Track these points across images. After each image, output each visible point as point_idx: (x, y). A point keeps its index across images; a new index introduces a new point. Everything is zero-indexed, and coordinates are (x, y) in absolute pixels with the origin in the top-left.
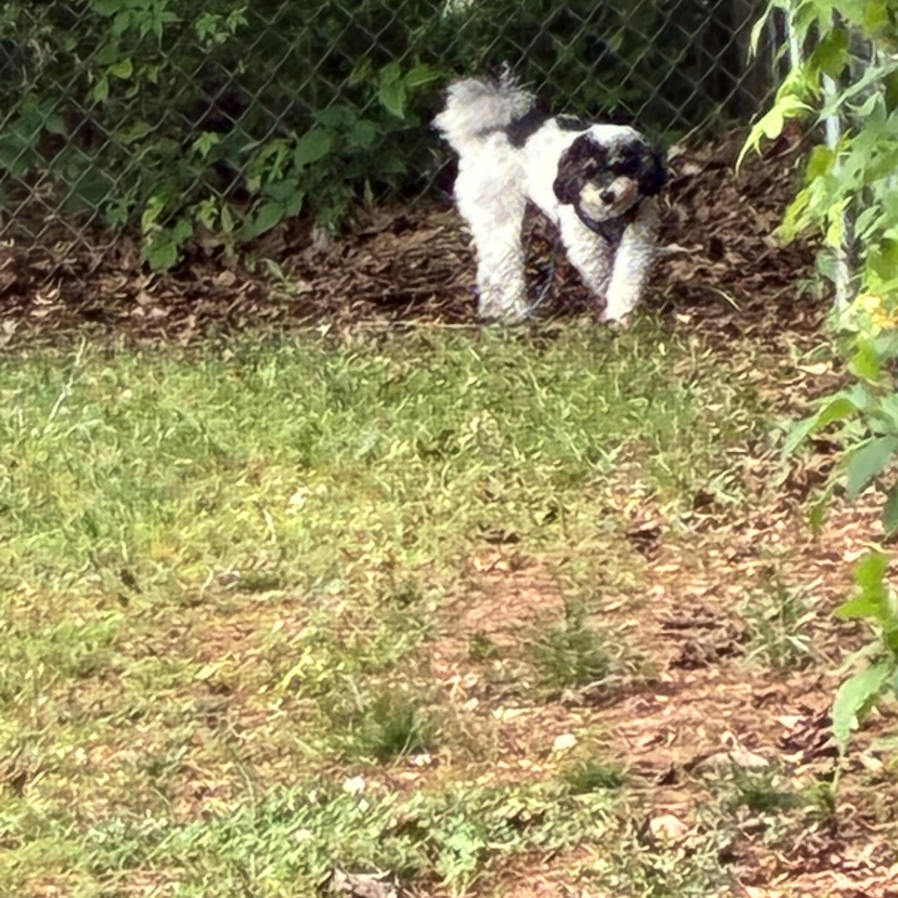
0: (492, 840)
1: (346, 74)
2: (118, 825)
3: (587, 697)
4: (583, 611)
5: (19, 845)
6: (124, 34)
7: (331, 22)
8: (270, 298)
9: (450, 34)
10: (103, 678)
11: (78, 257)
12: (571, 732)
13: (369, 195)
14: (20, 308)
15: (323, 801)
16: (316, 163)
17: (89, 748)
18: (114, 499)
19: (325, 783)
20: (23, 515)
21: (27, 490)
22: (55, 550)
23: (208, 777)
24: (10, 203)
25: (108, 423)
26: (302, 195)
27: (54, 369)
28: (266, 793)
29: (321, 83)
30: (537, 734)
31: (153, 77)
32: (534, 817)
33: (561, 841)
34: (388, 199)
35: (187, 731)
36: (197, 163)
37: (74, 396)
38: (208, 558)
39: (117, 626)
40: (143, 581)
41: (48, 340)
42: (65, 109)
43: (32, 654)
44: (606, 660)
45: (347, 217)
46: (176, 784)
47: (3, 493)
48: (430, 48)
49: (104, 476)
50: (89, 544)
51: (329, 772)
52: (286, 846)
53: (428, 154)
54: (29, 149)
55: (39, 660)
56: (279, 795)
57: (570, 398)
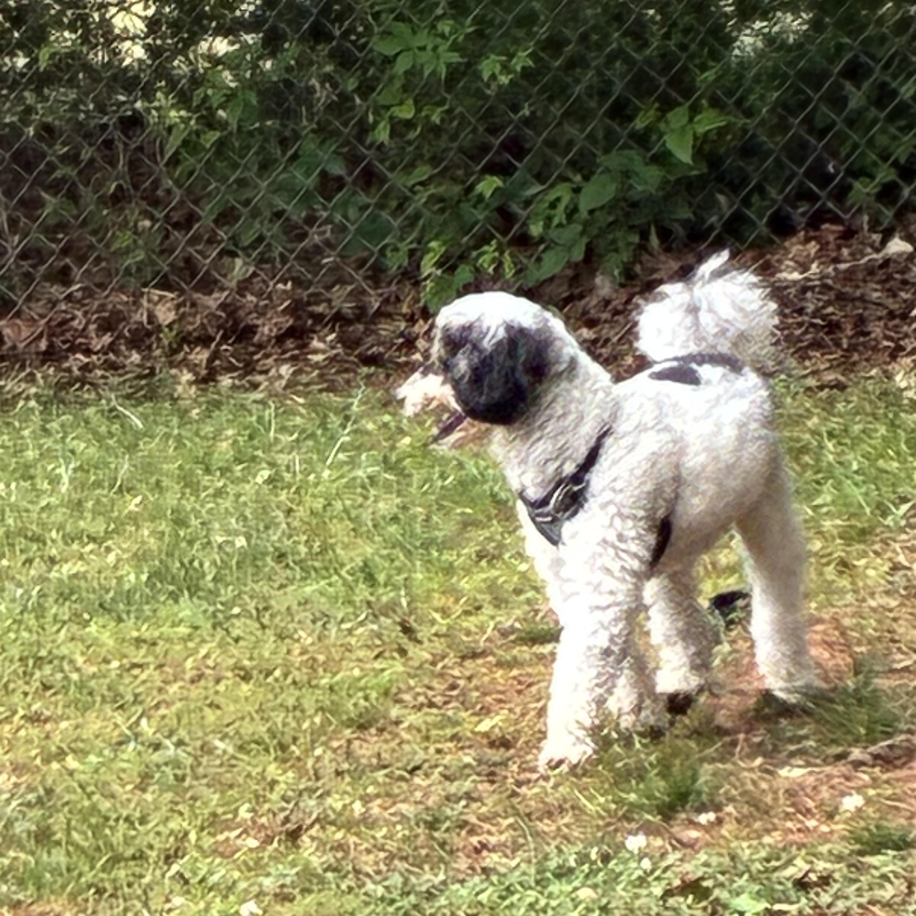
0: (780, 901)
1: (631, 119)
2: (396, 880)
3: (876, 757)
4: (871, 670)
5: (294, 898)
6: (406, 73)
7: (618, 64)
9: (740, 78)
10: (381, 730)
11: (358, 300)
12: (859, 793)
13: (654, 241)
14: (296, 352)
15: (605, 858)
16: (602, 208)
17: (366, 800)
18: (394, 547)
19: (607, 839)
20: (299, 563)
21: (303, 538)
22: (333, 599)
23: (489, 833)
24: (289, 246)
25: (386, 471)
26: (585, 240)
27: (331, 415)
28: (547, 849)
29: (608, 125)
30: (825, 793)
31: (436, 119)
32: (821, 878)
33: (848, 904)
34: (675, 245)
35: (467, 785)
36: (481, 206)
37: (351, 442)
38: (488, 610)
39: (397, 678)
40: (424, 632)
41: (325, 385)
42: (345, 150)
43: (309, 704)
44: (897, 719)
45: (634, 263)
46: (456, 840)
47: (280, 540)
48: (719, 92)
49: (382, 523)
50: (367, 594)
51: (612, 828)
52: (568, 904)
53: (716, 200)
54: (308, 190)
55: (318, 709)
56: (560, 851)
57: (859, 451)
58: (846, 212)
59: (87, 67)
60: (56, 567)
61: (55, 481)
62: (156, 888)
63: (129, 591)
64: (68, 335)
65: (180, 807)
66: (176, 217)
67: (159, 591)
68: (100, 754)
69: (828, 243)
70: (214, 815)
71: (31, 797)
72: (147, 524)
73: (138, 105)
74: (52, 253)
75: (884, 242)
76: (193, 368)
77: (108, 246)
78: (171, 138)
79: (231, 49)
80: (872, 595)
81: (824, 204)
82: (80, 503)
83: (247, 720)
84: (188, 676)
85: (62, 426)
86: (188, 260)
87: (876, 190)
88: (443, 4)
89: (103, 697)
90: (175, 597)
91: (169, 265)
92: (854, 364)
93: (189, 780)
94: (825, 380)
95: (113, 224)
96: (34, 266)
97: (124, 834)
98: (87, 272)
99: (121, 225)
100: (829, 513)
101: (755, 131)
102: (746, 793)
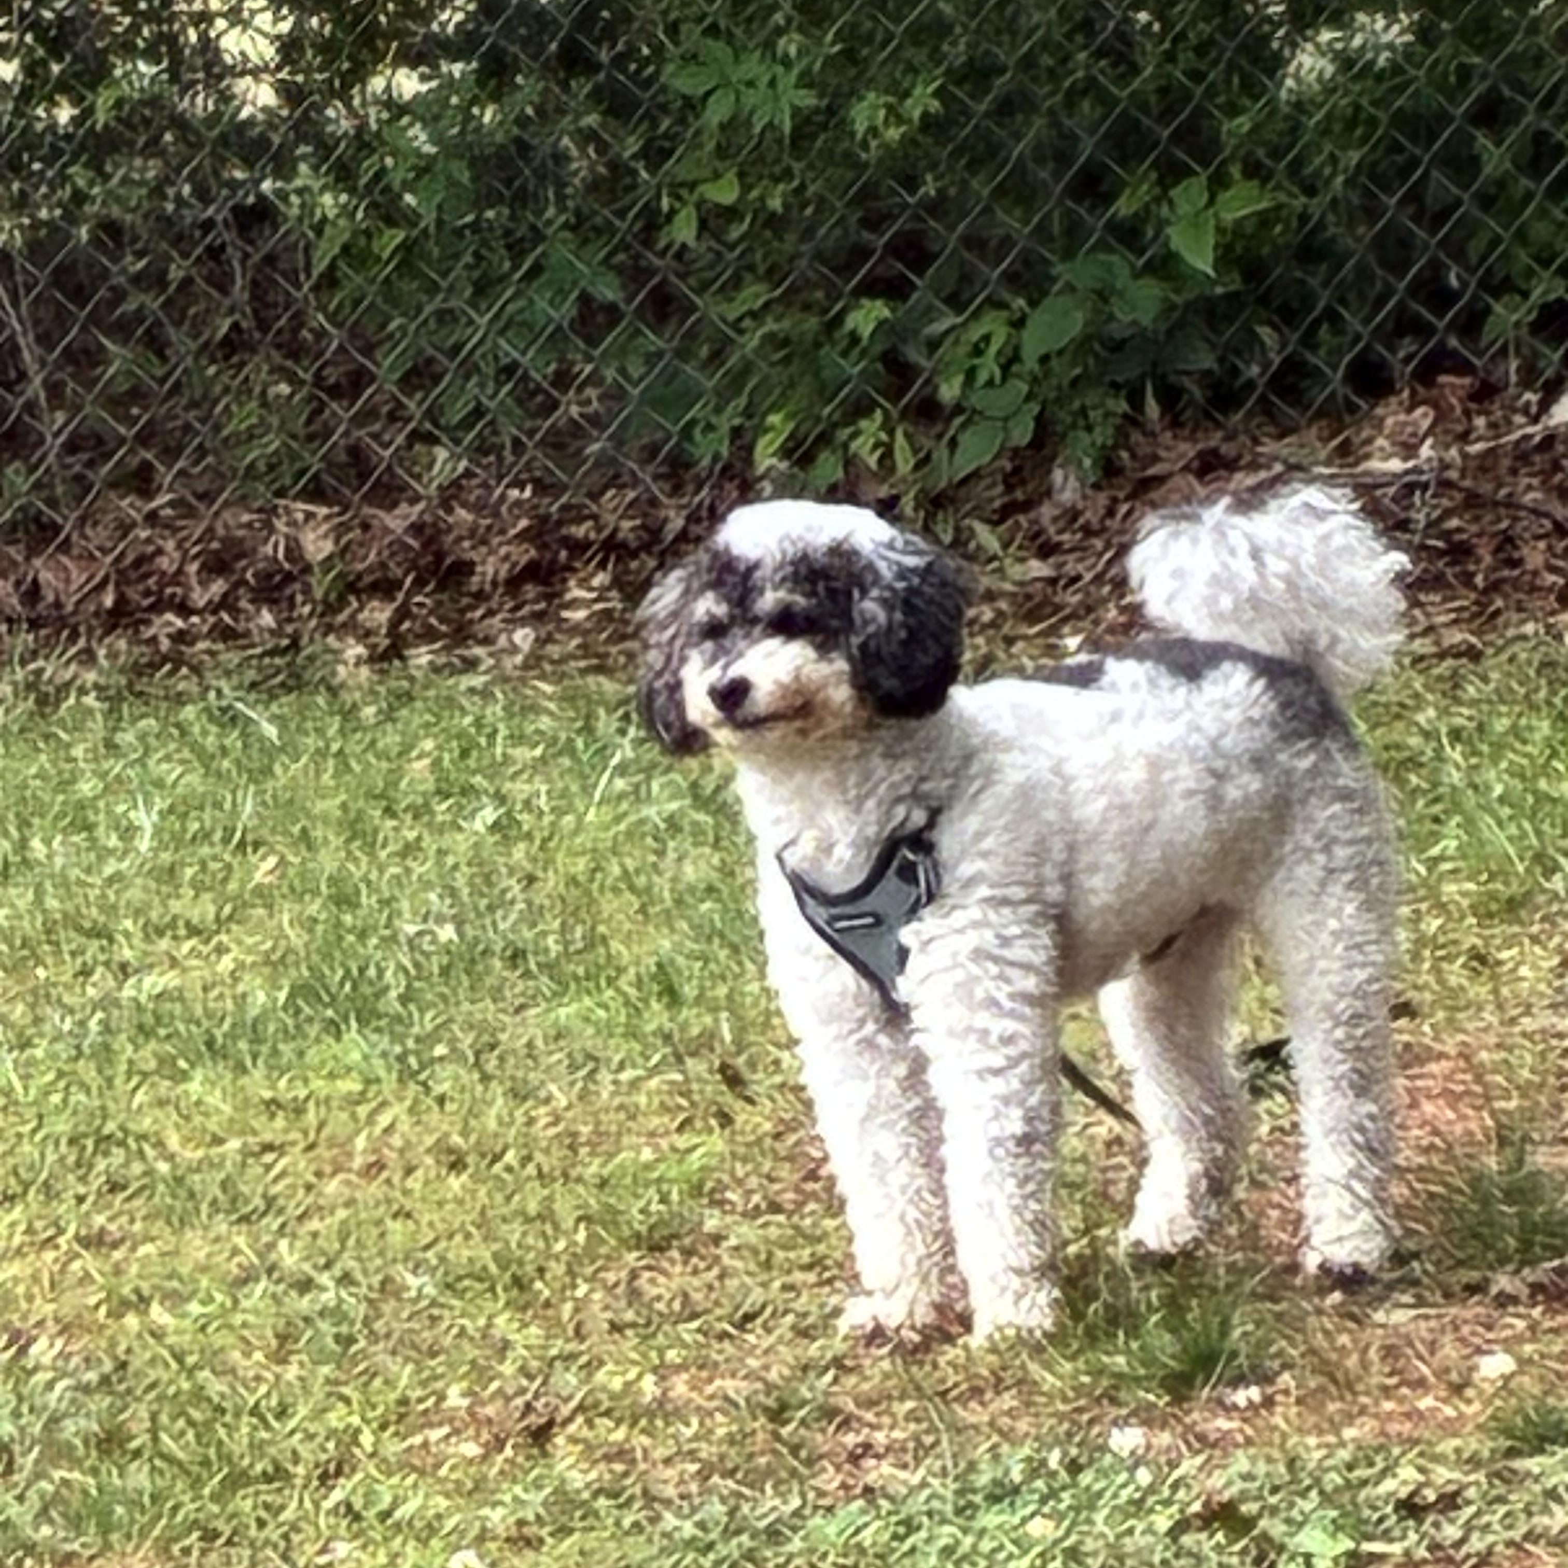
0: (1369, 1538)
1: (1108, 199)
2: (717, 1509)
3: (1536, 1288)
4: (1526, 1139)
5: (542, 1543)
6: (723, 127)
7: (1086, 105)
8: (981, 588)
9: (1295, 129)
10: (688, 1253)
11: (645, 515)
12: (1507, 1350)
13: (1152, 409)
14: (542, 605)
15: (1074, 1467)
16: (1060, 353)
17: (663, 1372)
18: (708, 939)
19: (1076, 1438)
20: (548, 967)
21: (556, 924)
22: (606, 1030)
23: (873, 1427)
24: (528, 424)
25: (697, 809)
26: (1035, 408)
27: (601, 713)
28: (975, 1454)
29: (1070, 211)
30: (1449, 1351)
31: (775, 204)
32: (1443, 1497)
33: (1491, 1538)
34: (1186, 417)
35: (837, 1345)
36: (855, 353)
37: (637, 760)
39: (714, 1162)
40: (760, 1084)
41: (592, 662)
42: (621, 258)
43: (565, 1210)
45: (1115, 447)
46: (819, 1437)
47: (514, 928)
48: (1260, 152)
49: (689, 899)
50: (664, 1020)
51: (1085, 1417)
52: (1011, 1547)
53: (1256, 337)
54: (559, 328)
55: (579, 1220)
56: (996, 1458)
57: (1504, 765)
58: (1481, 353)
59: (180, 123)
60: (132, 981)
61: (129, 832)
62: (306, 1529)
63: (255, 1021)
64: (151, 582)
65: (346, 1390)
66: (332, 375)
67: (310, 1020)
68: (208, 1300)
69: (1449, 408)
70: (404, 1401)
71: (91, 1376)
72: (287, 905)
73: (267, 186)
74: (122, 441)
75: (1545, 406)
76: (365, 635)
77: (217, 428)
78: (323, 244)
79: (424, 88)
80: (1528, 1012)
81: (1442, 343)
82: (172, 870)
83: (458, 1238)
84: (358, 1162)
85: (142, 737)
86: (356, 453)
87: (1533, 316)
88: (787, 6)
89: (214, 1202)
90: (335, 1029)
91: (323, 458)
92: (1497, 613)
93: (362, 1343)
94: (1446, 643)
95: (226, 390)
96: (90, 464)
97: (251, 1436)
98: (182, 473)
99: (239, 392)
100: (1454, 871)
101: (1323, 216)
102: (1312, 1352)
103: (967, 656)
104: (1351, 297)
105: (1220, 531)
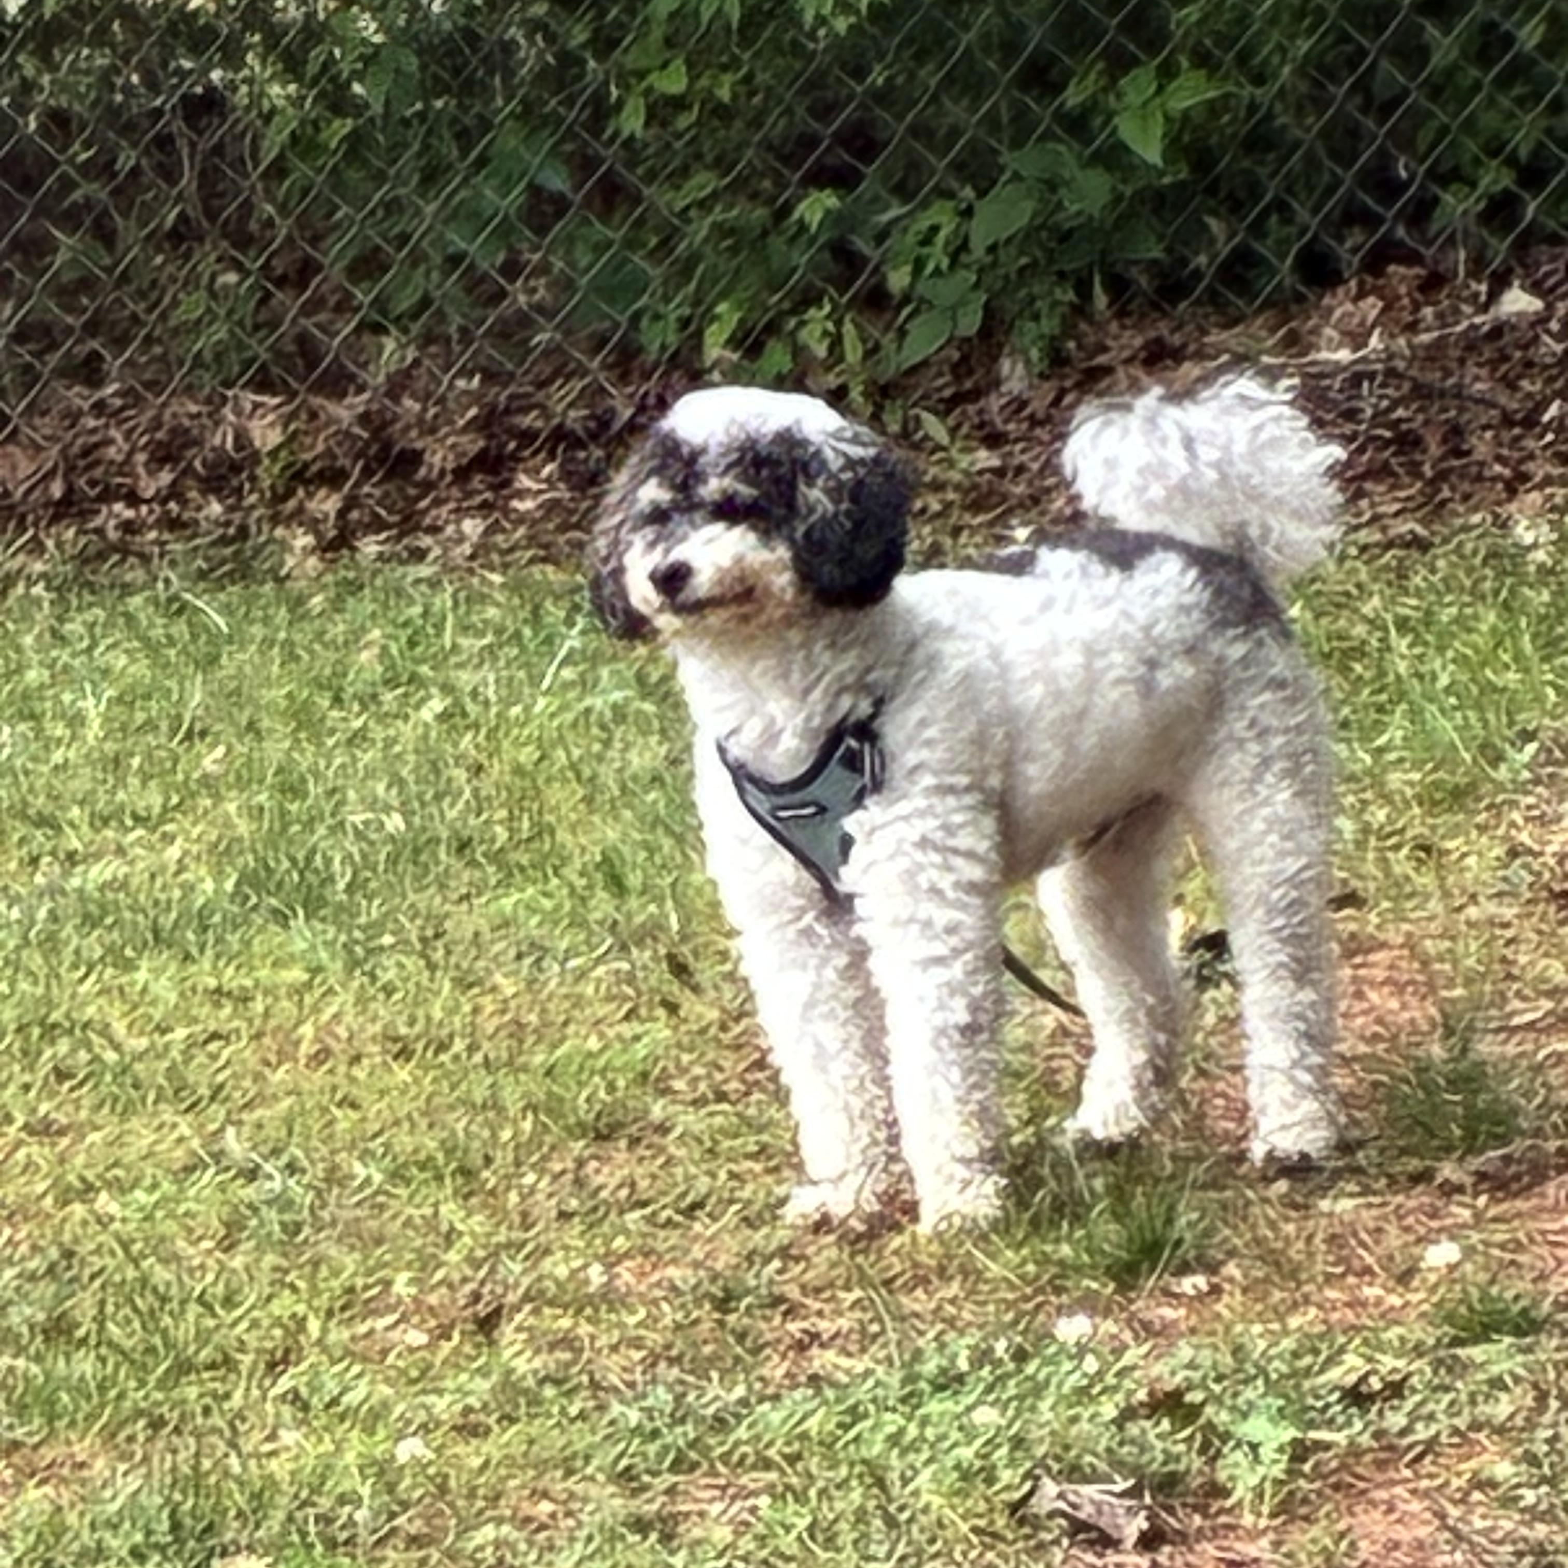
0: (1311, 1425)
1: (1058, 88)
2: (662, 1397)
3: (1481, 1176)
4: (1471, 1028)
5: (488, 1431)
6: (672, 16)
8: (927, 478)
9: (1243, 19)
10: (634, 1142)
11: (592, 407)
12: (1452, 1238)
13: (1101, 300)
14: (488, 495)
15: (1021, 1356)
16: (1009, 241)
17: (611, 1261)
18: (652, 828)
19: (1021, 1325)
20: (497, 857)
21: (503, 813)
22: (551, 918)
23: (820, 1313)
24: (475, 313)
25: (644, 697)
26: (983, 299)
27: (548, 604)
28: (921, 1342)
29: (1017, 100)
30: (1394, 1238)
31: (724, 94)
32: (1388, 1385)
33: (1435, 1427)
34: (1133, 306)
35: (784, 1235)
36: (801, 243)
37: (583, 651)
39: (660, 1050)
40: (705, 973)
41: (539, 552)
42: (568, 147)
43: (511, 1099)
44: (1515, 1111)
45: (1062, 337)
46: (763, 1325)
47: (461, 817)
48: (1208, 42)
49: (635, 789)
50: (610, 909)
51: (1030, 1306)
52: (955, 1435)
53: (1205, 228)
54: (506, 217)
55: (524, 1110)
56: (942, 1346)
57: (1450, 654)
58: (1429, 243)
59: (128, 13)
60: (79, 869)
61: (76, 721)
62: (252, 1418)
63: (202, 909)
64: (98, 472)
65: (293, 1278)
66: (281, 267)
67: (256, 908)
68: (154, 1188)
69: (1399, 298)
70: (351, 1290)
71: (37, 1263)
72: (233, 794)
73: (216, 75)
74: (69, 330)
75: (1494, 296)
76: (314, 525)
77: (163, 317)
78: (271, 134)
80: (1473, 898)
81: (1390, 233)
82: (118, 760)
83: (405, 1126)
84: (304, 1051)
85: (91, 626)
86: (303, 340)
87: (1482, 205)
89: (160, 1091)
90: (282, 919)
91: (271, 348)
92: (1443, 503)
93: (306, 1231)
94: (1392, 533)
95: (173, 280)
96: (39, 355)
97: (197, 1324)
98: (129, 363)
99: (186, 284)
100: (1401, 760)
101: (1271, 107)
102: (1258, 1241)
103: (915, 545)
104: (1297, 188)
105: (1152, 421)
